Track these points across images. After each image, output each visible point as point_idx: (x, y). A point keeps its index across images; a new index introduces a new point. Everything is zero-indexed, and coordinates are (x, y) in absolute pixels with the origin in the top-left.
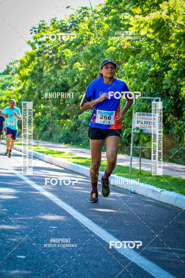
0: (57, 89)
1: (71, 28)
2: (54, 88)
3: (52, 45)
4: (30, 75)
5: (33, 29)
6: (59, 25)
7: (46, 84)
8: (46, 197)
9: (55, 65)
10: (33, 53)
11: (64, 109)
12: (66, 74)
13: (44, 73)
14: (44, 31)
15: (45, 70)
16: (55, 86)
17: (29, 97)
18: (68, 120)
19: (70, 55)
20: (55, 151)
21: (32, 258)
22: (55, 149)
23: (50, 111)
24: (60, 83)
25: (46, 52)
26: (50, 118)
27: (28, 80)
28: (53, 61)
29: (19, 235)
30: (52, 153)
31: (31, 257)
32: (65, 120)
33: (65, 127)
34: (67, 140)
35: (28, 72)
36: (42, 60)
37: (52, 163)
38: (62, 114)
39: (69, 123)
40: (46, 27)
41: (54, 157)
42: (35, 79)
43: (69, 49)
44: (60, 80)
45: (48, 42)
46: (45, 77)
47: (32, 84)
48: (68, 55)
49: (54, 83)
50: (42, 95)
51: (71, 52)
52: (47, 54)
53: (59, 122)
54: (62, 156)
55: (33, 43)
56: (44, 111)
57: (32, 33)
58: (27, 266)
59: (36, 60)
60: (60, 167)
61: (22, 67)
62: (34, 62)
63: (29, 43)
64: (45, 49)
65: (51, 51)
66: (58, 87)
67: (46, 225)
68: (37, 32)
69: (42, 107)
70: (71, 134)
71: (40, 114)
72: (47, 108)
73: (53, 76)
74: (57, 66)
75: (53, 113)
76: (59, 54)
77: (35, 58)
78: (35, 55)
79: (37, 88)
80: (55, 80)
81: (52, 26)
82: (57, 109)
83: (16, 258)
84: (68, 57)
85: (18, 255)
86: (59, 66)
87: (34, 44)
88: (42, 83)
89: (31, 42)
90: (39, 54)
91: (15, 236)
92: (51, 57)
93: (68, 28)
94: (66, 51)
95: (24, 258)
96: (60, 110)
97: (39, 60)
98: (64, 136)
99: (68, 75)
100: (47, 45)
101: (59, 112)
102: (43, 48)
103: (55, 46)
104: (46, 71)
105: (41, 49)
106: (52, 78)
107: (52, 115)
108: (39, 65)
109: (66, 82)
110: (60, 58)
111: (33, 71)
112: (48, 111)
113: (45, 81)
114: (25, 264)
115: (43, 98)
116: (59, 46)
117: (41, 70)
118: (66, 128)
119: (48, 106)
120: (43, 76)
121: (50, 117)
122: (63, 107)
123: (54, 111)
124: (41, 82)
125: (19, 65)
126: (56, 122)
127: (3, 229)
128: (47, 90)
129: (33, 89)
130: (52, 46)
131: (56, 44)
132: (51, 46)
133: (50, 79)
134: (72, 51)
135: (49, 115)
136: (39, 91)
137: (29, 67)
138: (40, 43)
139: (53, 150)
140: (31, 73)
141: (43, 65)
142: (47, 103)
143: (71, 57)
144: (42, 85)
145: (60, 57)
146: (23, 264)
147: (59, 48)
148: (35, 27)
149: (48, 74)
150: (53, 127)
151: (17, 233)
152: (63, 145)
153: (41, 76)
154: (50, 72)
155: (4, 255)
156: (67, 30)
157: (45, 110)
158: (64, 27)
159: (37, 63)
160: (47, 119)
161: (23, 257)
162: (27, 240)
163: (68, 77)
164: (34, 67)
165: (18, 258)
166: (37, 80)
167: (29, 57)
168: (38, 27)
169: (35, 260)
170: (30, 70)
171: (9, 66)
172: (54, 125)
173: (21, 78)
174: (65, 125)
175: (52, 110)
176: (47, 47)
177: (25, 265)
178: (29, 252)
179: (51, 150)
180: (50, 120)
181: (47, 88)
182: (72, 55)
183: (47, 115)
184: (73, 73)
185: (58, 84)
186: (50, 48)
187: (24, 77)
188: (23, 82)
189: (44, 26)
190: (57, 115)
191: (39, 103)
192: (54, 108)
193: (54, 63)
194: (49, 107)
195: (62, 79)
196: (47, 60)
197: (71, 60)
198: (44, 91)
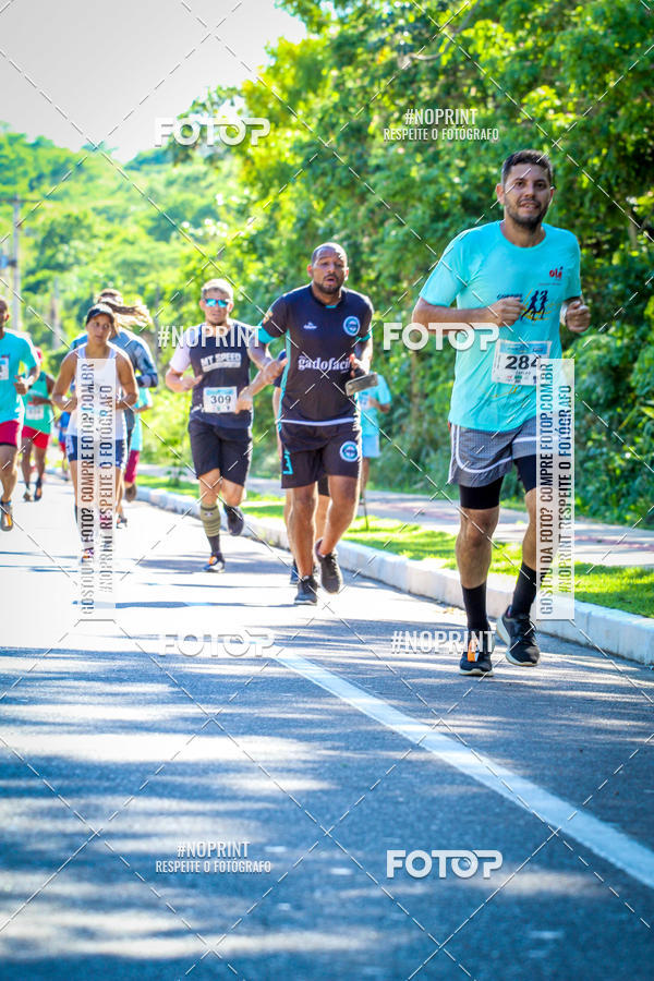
2: (427, 221)
3: (407, 5)
4: (300, 160)
7: (381, 205)
8: (467, 780)
10: (310, 50)
12: (488, 148)
13: (371, 147)
15: (378, 133)
16: (429, 212)
17: (299, 270)
19: (504, 53)
24: (457, 197)
25: (383, 43)
27: (290, 188)
28: (415, 86)
35: (289, 145)
36: (358, 83)
37: (448, 600)
42: (327, 180)
43: (497, 20)
44: (457, 180)
46: (378, 168)
47: (310, 207)
48: (494, 52)
49: (424, 198)
50: (364, 257)
51: (509, 36)
52: (387, 50)
59: (329, 84)
62: (318, 96)
64: (376, 23)
65: (406, 34)
66: (446, 215)
73: (419, 158)
76: (446, 51)
77: (324, 72)
78: (321, 57)
79: (338, 224)
84: (492, 62)
88: (363, 198)
90: (344, 51)
92: (405, 63)
94: (481, 33)
97: (343, 84)
99: (498, 155)
100: (381, 7)
102: (361, 21)
103: (422, 8)
104: (380, 140)
105: (354, 27)
106: (415, 173)
108: (343, 107)
109: (486, 185)
110: (451, 70)
111: (318, 140)
113: (379, 188)
115: (372, 275)
116: (443, 6)
117: (358, 134)
119: (401, 310)
120: (365, 164)
124: (357, 191)
125: (240, 111)
126: (439, 389)
128: (393, 233)
129: (321, 231)
130: (411, 9)
132: (403, 8)
133: (402, 175)
134: (512, 29)
136: (348, 237)
137: (294, 120)
140: (306, 150)
141: (367, 106)
142: (394, 299)
143: (508, 60)
144: (363, 210)
145: (454, 62)
147: (445, 19)
149: (392, 150)
150: (427, 417)
153: (358, 163)
159: (336, 97)
164: (321, 120)
166: (340, 183)
167: (293, 70)
170: (298, 134)
172: (430, 407)
173: (258, 178)
176: (385, 17)
179: (432, 535)
180: (410, 384)
181: (392, 221)
182: (513, 49)
183: (393, 360)
184: (520, 140)
185: (443, 203)
186: (401, 22)
187: (270, 169)
188: (264, 195)
193: (421, 95)
195: (467, 172)
196: (384, 83)
197: (507, 78)
198: (374, 237)
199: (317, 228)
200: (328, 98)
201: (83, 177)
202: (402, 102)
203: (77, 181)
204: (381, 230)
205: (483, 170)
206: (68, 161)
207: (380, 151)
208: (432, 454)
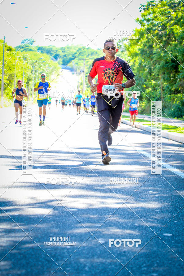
0: (167, 65)
1: (179, 5)
2: (164, 64)
3: (161, 22)
4: (139, 52)
5: (142, 7)
6: (167, 2)
7: (155, 61)
8: (174, 174)
9: (164, 41)
10: (142, 30)
11: (174, 84)
12: (176, 50)
13: (153, 49)
14: (153, 8)
15: (155, 47)
16: (165, 62)
17: (139, 73)
18: (179, 95)
19: (179, 32)
20: (170, 126)
21: (178, 236)
22: (169, 124)
23: (161, 87)
24: (170, 59)
25: (156, 29)
26: (160, 94)
27: (138, 57)
28: (162, 38)
29: (159, 212)
30: (167, 128)
31: (177, 234)
32: (176, 95)
33: (176, 101)
34: (178, 115)
35: (138, 49)
36: (151, 37)
37: (169, 138)
38: (173, 89)
39: (180, 98)
40: (154, 5)
41: (170, 132)
42: (145, 56)
43: (178, 25)
44: (170, 56)
45: (156, 20)
46: (155, 53)
47: (142, 61)
48: (177, 31)
49: (164, 59)
50: (152, 71)
51: (180, 28)
52: (157, 31)
53: (170, 97)
54: (177, 131)
55: (141, 20)
56: (154, 87)
57: (141, 11)
58: (176, 244)
59: (145, 37)
60: (177, 142)
61: (132, 44)
62: (143, 39)
63: (137, 20)
64: (154, 26)
65: (160, 28)
66: (168, 63)
67: (182, 202)
68: (146, 9)
69: (152, 83)
70: (182, 109)
71: (150, 89)
72: (158, 84)
73: (163, 52)
74: (166, 42)
75: (163, 88)
76: (168, 31)
77: (144, 35)
78: (144, 32)
79: (147, 64)
80: (164, 56)
81: (160, 3)
82: (168, 84)
83: (163, 236)
84: (177, 33)
85: (164, 233)
86: (168, 42)
87: (142, 22)
88: (152, 59)
89: (140, 20)
90: (148, 31)
91: (156, 214)
92: (160, 33)
93: (176, 5)
94: (175, 28)
95: (171, 236)
96: (171, 85)
97: (148, 37)
98: (176, 110)
99: (178, 51)
100: (156, 22)
101: (170, 87)
102: (152, 25)
103: (163, 23)
104: (155, 48)
105: (150, 26)
106: (162, 55)
107: (163, 90)
108: (148, 42)
109: (176, 57)
110: (169, 35)
111: (143, 48)
112: (159, 86)
113: (155, 57)
114: (173, 241)
115: (154, 74)
116: (168, 22)
117: (151, 47)
118: (177, 103)
119: (159, 81)
120: (152, 53)
121: (161, 92)
122: (174, 82)
123: (164, 86)
124: (151, 58)
125: (128, 42)
126: (167, 97)
127: (142, 207)
128: (158, 66)
129: (143, 66)
130: (161, 23)
131: (165, 21)
132: (160, 23)
133: (160, 55)
134: (181, 27)
135: (160, 90)
136: (149, 67)
137: (138, 44)
138: (148, 20)
139: (167, 125)
140: (141, 50)
141: (153, 42)
142: (158, 79)
143: (180, 33)
144: (152, 62)
145: (170, 33)
146: (171, 242)
147: (168, 25)
148: (144, 5)
149: (158, 50)
150: (164, 102)
151: (156, 211)
152: (175, 120)
153: (151, 53)
154: (160, 48)
155: (151, 234)
156: (175, 6)
157: (156, 86)
158: (173, 4)
159: (147, 40)
160: (158, 94)
161: (169, 235)
162: (169, 218)
163: (178, 53)
164: (144, 44)
165: (165, 236)
166: (147, 56)
167: (138, 34)
168: (146, 4)
169: (182, 237)
170: (139, 47)
171: (118, 43)
172: (165, 100)
173: (131, 55)
174: (176, 99)
175: (163, 85)
176: (156, 24)
177: (173, 243)
178: (173, 230)
179: (166, 125)
180: (161, 95)
181: (158, 64)
182: (181, 31)
183: (158, 91)
184: (183, 48)
185: (167, 60)
186: (159, 25)
187: (134, 53)
188: (133, 58)
189: (152, 3)
190: (168, 90)
191: (149, 79)
192: (165, 84)
193: (163, 39)
194: (160, 83)
195: (172, 54)
196: (156, 37)
197: (180, 36)
198: (154, 67)
199: (143, 65)
200: (145, 40)
201: (97, 55)
202: (159, 41)
203: (96, 55)
204: (155, 66)
205: (175, 54)
206: (94, 52)
207: (155, 50)
208: (165, 109)
